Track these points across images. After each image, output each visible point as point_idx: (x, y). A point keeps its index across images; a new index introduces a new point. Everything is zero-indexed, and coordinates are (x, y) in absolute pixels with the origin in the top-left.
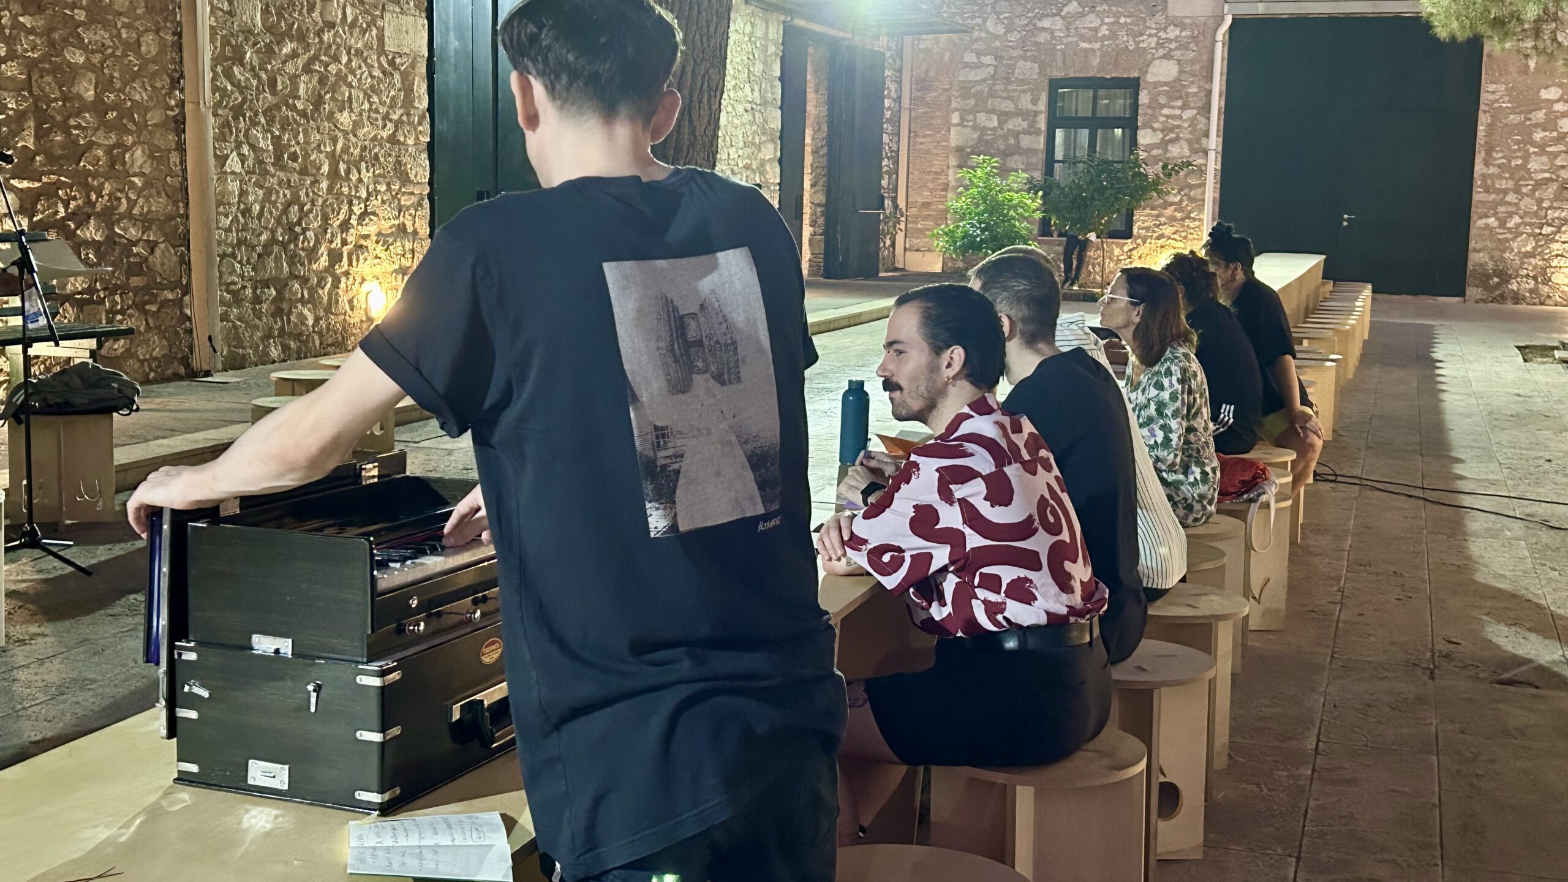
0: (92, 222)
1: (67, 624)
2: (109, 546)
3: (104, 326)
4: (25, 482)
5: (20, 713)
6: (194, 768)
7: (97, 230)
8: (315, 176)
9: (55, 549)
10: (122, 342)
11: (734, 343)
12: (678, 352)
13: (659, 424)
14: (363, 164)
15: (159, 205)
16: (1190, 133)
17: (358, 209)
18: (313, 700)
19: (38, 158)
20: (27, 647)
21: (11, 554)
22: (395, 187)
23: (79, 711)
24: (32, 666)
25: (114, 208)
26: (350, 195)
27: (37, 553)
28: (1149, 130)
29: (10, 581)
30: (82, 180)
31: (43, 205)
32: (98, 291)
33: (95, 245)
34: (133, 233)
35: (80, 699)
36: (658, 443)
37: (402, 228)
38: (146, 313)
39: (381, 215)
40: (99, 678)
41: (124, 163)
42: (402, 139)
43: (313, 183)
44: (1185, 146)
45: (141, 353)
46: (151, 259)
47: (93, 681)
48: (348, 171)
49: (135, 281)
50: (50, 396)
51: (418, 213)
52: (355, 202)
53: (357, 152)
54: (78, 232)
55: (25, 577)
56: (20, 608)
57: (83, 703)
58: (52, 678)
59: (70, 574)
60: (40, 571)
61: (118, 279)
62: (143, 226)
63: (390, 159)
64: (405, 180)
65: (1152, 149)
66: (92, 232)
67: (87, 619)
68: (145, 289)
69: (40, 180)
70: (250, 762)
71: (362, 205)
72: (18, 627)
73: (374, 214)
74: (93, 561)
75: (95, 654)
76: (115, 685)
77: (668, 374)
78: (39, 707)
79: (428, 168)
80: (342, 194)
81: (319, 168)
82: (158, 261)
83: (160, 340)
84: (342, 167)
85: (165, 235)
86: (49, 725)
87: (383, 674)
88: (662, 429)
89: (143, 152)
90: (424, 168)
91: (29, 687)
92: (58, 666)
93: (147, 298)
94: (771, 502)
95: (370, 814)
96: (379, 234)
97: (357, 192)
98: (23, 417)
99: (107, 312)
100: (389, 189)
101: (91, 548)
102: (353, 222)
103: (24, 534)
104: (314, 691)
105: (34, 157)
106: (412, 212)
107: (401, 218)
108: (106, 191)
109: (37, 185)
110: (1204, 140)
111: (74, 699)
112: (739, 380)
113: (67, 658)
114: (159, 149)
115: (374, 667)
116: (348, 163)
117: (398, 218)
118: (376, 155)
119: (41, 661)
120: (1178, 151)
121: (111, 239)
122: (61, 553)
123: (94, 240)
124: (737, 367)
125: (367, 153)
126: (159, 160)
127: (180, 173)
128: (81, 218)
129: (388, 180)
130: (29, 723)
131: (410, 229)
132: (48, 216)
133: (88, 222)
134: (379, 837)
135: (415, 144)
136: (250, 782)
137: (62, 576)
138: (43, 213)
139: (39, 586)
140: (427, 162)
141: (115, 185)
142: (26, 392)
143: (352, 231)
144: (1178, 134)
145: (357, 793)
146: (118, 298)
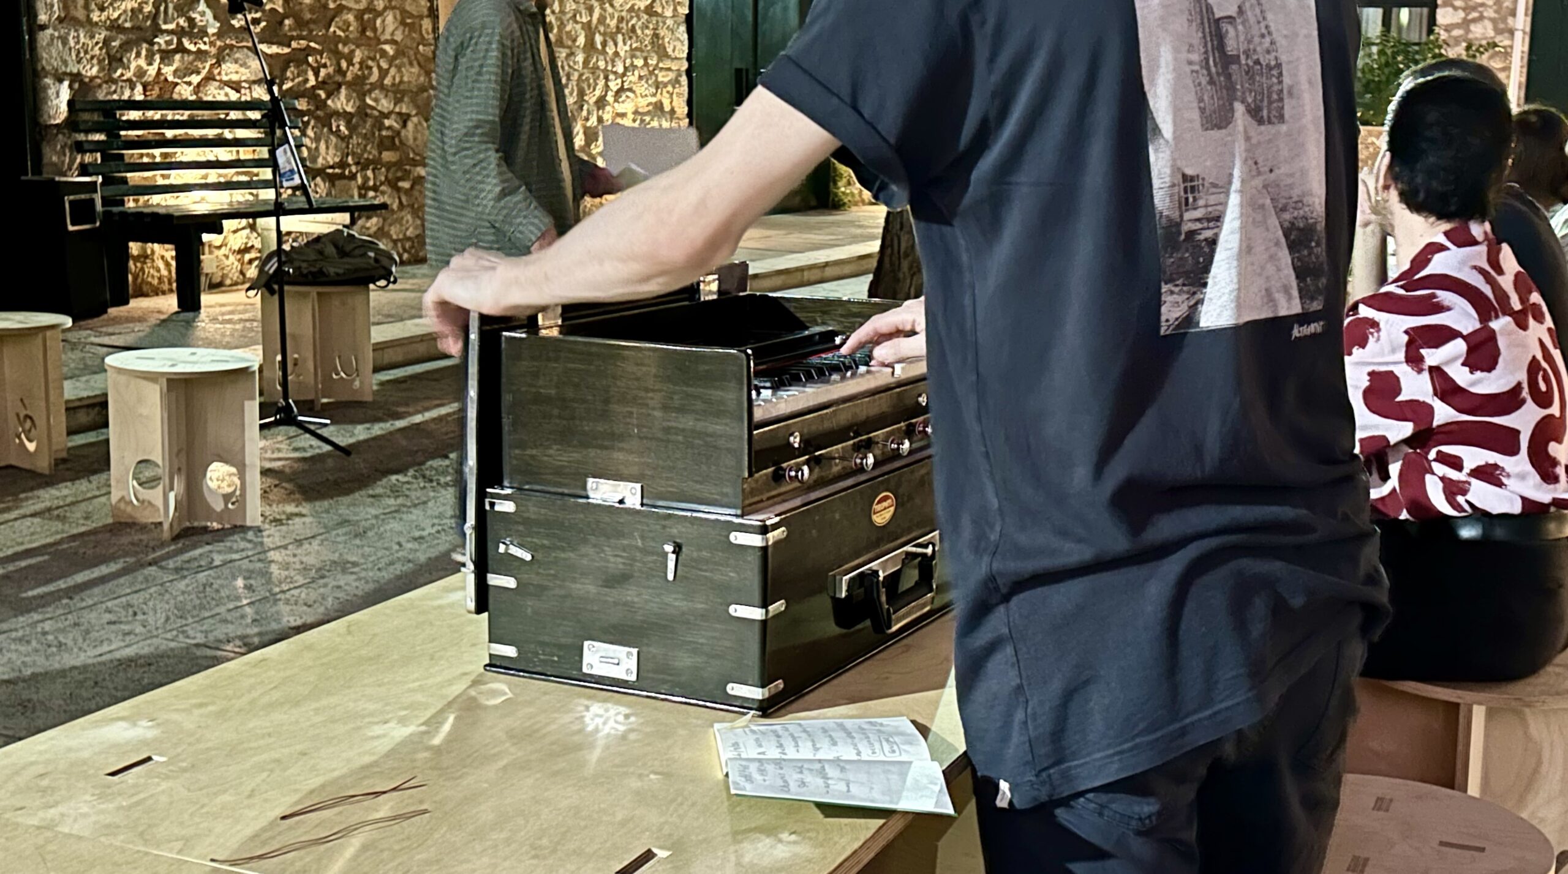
0: (343, 91)
1: (326, 504)
2: (367, 425)
3: (356, 200)
4: (279, 358)
5: (278, 596)
6: (510, 651)
7: (348, 101)
8: (569, 47)
9: (312, 427)
10: (374, 220)
11: (1279, 66)
12: (1213, 70)
13: (1189, 172)
14: (620, 37)
15: (411, 74)
16: (1496, 12)
17: (614, 85)
18: (671, 565)
19: (287, 22)
20: (284, 528)
21: (266, 432)
22: (653, 62)
23: (341, 595)
24: (290, 547)
25: (365, 78)
26: (605, 70)
27: (292, 430)
28: (1450, 9)
29: (265, 459)
30: (331, 45)
31: (293, 73)
32: (349, 165)
33: (347, 116)
34: (385, 105)
35: (342, 583)
36: (1187, 199)
37: (659, 106)
38: (398, 190)
39: (638, 92)
40: (362, 561)
41: (375, 30)
42: (659, 10)
43: (568, 56)
44: (1489, 25)
45: (394, 232)
46: (403, 133)
47: (355, 564)
48: (604, 44)
49: (388, 156)
50: (304, 265)
51: (676, 90)
52: (612, 77)
53: (613, 23)
54: (329, 102)
55: (281, 455)
56: (276, 486)
57: (347, 588)
58: (311, 560)
59: (327, 455)
60: (296, 449)
61: (370, 153)
62: (395, 98)
63: (647, 32)
64: (663, 54)
65: (1453, 29)
66: (342, 102)
67: (346, 500)
68: (398, 164)
69: (289, 46)
70: (586, 644)
71: (619, 81)
72: (274, 506)
73: (630, 90)
74: (352, 441)
75: (356, 536)
76: (379, 569)
77: (1201, 100)
78: (298, 591)
79: (686, 43)
80: (598, 68)
81: (574, 41)
82: (410, 136)
83: (414, 218)
84: (598, 39)
85: (417, 107)
86: (308, 610)
87: (764, 530)
88: (1192, 179)
89: (395, 17)
90: (682, 42)
91: (287, 569)
92: (316, 548)
93: (399, 174)
94: (1312, 299)
95: (744, 714)
96: (636, 112)
97: (613, 66)
98: (276, 287)
99: (360, 188)
100: (646, 64)
101: (350, 427)
102: (610, 98)
103: (279, 410)
104: (673, 552)
105: (281, 23)
106: (670, 88)
107: (658, 94)
108: (356, 60)
109: (287, 50)
110: (1510, 20)
111: (335, 583)
112: (1281, 118)
113: (326, 539)
114: (411, 16)
115: (753, 520)
116: (604, 34)
117: (654, 95)
118: (633, 26)
119: (299, 542)
120: (1481, 31)
121: (363, 111)
122: (319, 431)
123: (345, 112)
124: (1281, 100)
125: (624, 25)
126: (412, 27)
127: (433, 42)
128: (332, 87)
129: (645, 54)
130: (288, 608)
131: (667, 108)
132: (299, 84)
133: (339, 93)
134: (760, 746)
135: (674, 16)
136: (585, 670)
137: (319, 455)
138: (293, 80)
139: (296, 465)
140: (686, 36)
141: (366, 53)
142: (279, 261)
143: (608, 108)
144: (1481, 13)
145: (729, 686)
146: (370, 173)
